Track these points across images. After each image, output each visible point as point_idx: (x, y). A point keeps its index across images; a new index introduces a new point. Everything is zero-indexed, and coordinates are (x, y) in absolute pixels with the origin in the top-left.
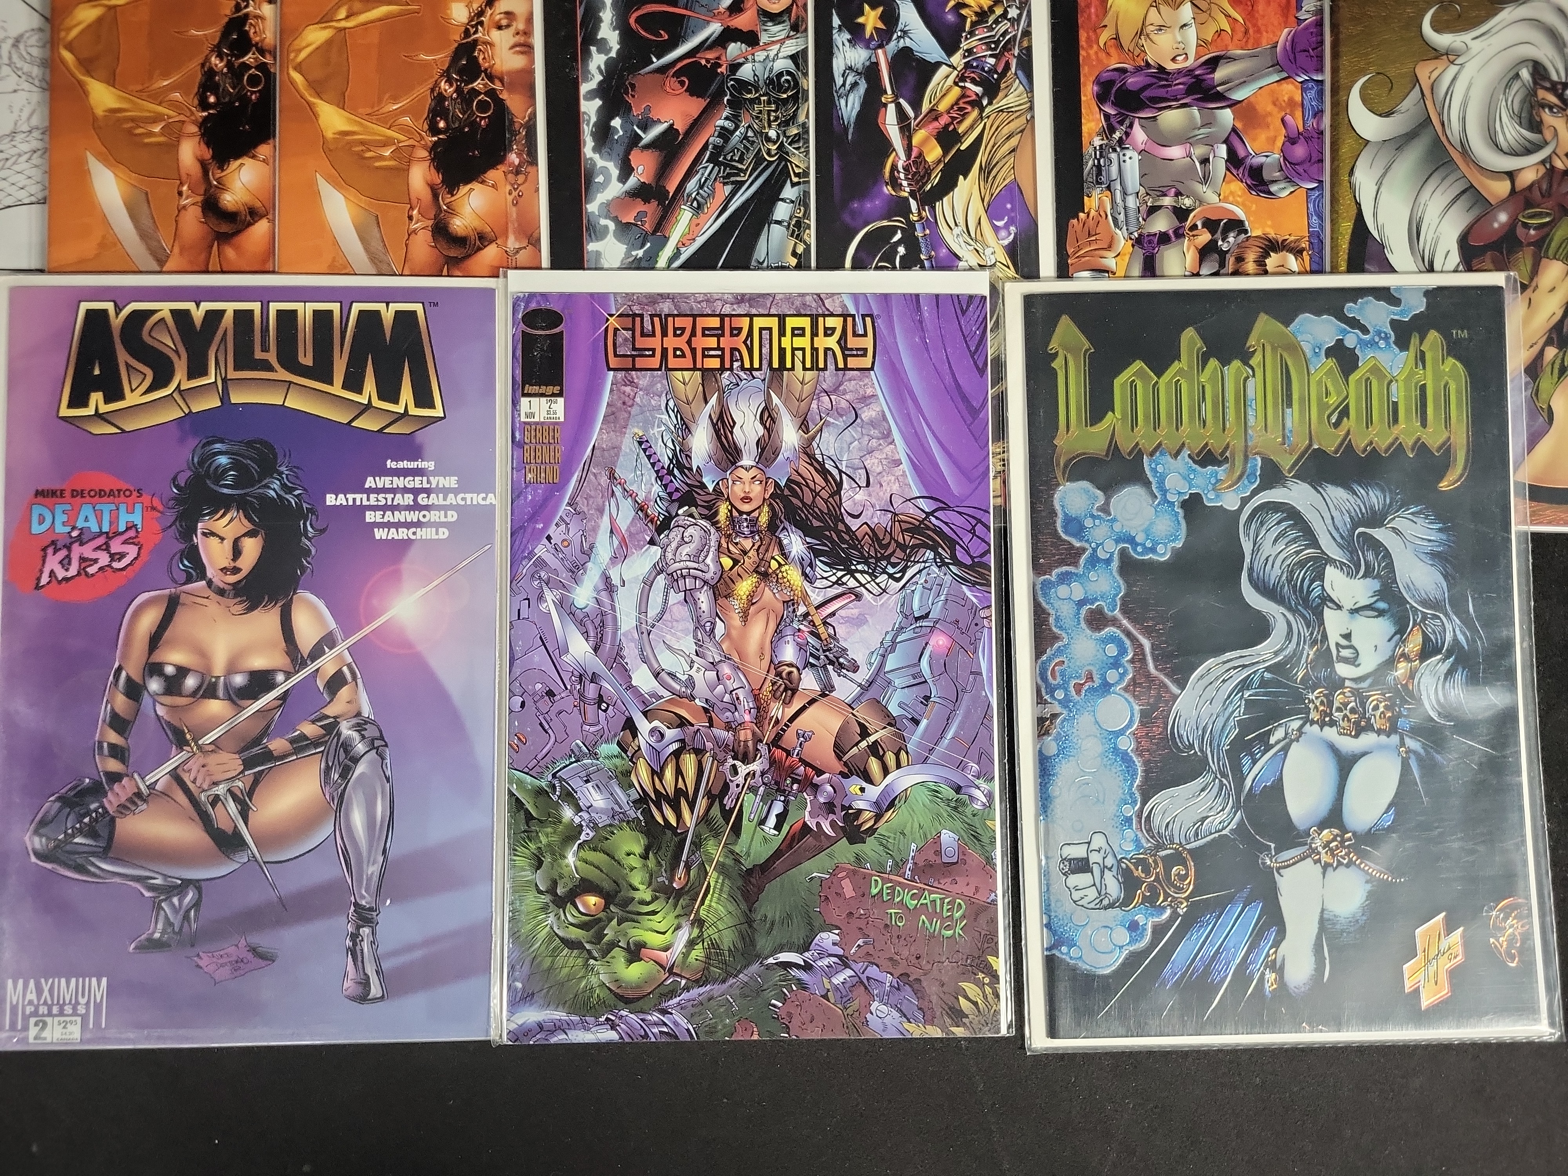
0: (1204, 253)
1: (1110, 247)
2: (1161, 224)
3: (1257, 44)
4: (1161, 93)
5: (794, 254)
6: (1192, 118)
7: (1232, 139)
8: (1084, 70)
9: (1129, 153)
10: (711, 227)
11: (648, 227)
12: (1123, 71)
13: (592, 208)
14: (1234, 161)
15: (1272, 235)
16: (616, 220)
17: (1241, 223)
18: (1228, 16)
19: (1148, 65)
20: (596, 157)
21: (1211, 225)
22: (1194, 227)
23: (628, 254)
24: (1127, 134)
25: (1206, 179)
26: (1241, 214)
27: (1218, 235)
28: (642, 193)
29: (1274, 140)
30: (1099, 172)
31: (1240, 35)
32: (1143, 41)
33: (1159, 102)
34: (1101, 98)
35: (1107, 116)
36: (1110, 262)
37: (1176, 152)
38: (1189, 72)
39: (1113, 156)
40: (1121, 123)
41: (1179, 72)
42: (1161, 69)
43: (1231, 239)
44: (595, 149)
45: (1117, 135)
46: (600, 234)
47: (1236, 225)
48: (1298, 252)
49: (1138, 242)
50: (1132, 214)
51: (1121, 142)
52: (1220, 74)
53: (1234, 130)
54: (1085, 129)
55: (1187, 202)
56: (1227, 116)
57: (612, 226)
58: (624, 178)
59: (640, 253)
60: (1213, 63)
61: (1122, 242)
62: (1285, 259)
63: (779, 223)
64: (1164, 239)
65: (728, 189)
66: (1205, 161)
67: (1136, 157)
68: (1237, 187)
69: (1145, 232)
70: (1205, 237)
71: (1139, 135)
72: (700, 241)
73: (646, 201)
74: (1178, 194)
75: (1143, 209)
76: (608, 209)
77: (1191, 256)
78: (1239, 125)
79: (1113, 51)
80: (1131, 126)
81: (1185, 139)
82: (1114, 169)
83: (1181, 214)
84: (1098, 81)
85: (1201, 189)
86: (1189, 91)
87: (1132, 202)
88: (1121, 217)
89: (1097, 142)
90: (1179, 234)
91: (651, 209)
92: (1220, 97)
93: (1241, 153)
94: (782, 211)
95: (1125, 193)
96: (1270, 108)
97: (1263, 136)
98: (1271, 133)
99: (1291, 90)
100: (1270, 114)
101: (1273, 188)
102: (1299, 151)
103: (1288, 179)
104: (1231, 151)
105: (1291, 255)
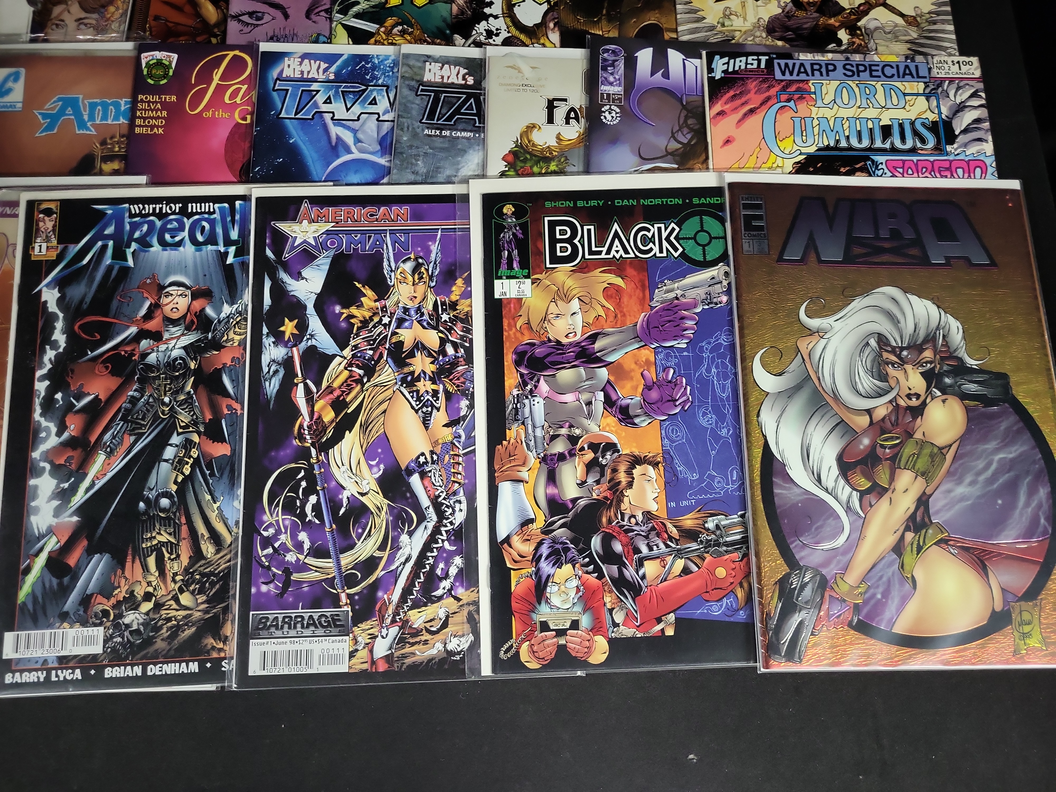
0: (590, 466)
1: (524, 464)
2: (560, 447)
3: (623, 324)
4: (558, 358)
5: (175, 482)
6: (580, 375)
7: (607, 388)
8: (507, 345)
9: (537, 399)
10: (118, 465)
11: (73, 467)
12: (533, 345)
13: (36, 455)
14: (609, 402)
15: (637, 453)
16: (51, 463)
17: (614, 445)
18: (603, 306)
19: (550, 340)
20: (42, 420)
21: (594, 447)
22: (582, 449)
23: (58, 486)
24: (536, 387)
25: (590, 415)
26: (615, 440)
27: (599, 454)
28: (71, 443)
29: (636, 388)
30: (517, 413)
31: (611, 318)
32: (546, 325)
33: (558, 365)
34: (518, 363)
35: (522, 375)
36: (524, 474)
37: (569, 398)
38: (577, 344)
39: (526, 401)
40: (531, 379)
41: (571, 344)
42: (558, 342)
43: (608, 457)
44: (41, 415)
45: (529, 387)
46: (38, 473)
47: (611, 447)
48: (655, 465)
49: (544, 460)
50: (539, 441)
51: (531, 391)
52: (598, 345)
53: (609, 382)
54: (507, 384)
55: (577, 432)
56: (603, 373)
57: (48, 466)
58: (59, 434)
59: (66, 485)
60: (593, 338)
61: (533, 460)
62: (646, 469)
63: (166, 461)
64: (561, 457)
65: (132, 438)
66: (589, 403)
67: (542, 402)
68: (612, 421)
69: (549, 453)
70: (590, 455)
71: (544, 387)
72: (109, 475)
73: (74, 448)
74: (571, 426)
75: (547, 437)
76: (47, 456)
77: (581, 469)
78: (612, 379)
79: (526, 332)
80: (538, 381)
81: (575, 388)
82: (527, 410)
83: (573, 440)
84: (515, 352)
85: (586, 422)
86: (577, 358)
87: (539, 433)
88: (532, 443)
89: (515, 392)
90: (572, 454)
91: (76, 454)
92: (599, 360)
93: (614, 397)
94: (169, 453)
95: (534, 427)
96: (633, 366)
97: (628, 385)
98: (634, 383)
99: (647, 354)
100: (633, 370)
101: (637, 421)
102: (654, 395)
103: (646, 414)
104: (607, 396)
105: (650, 468)
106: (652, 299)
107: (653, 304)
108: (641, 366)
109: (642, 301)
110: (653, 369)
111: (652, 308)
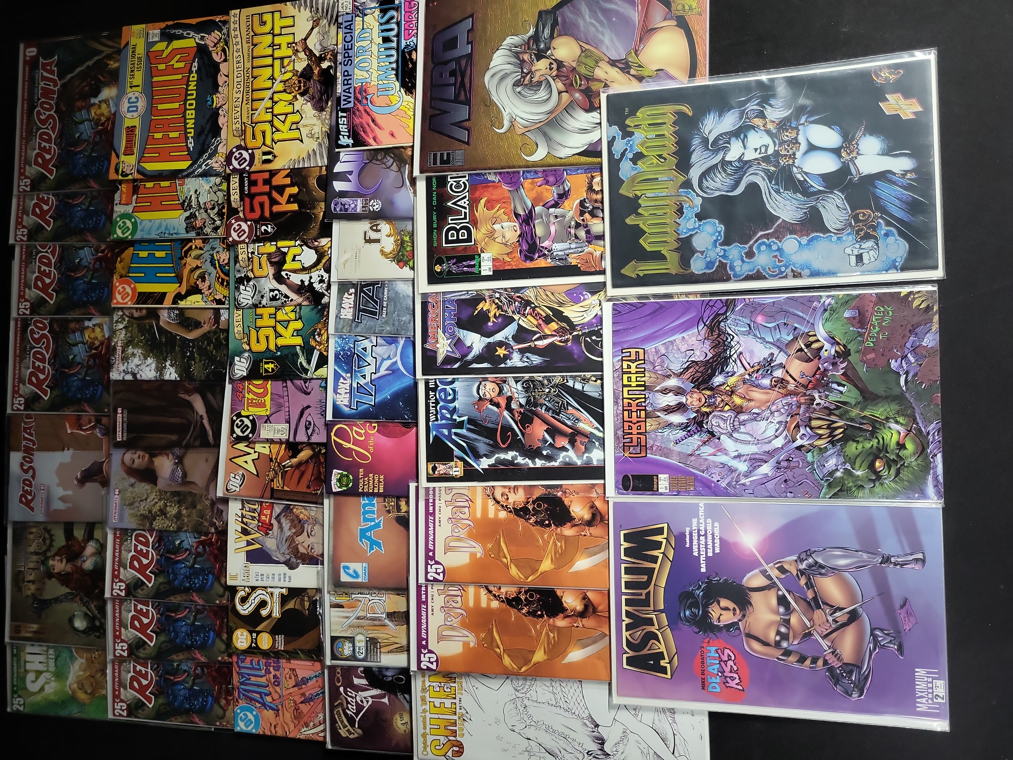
0: (593, 215)
1: (592, 254)
2: (582, 233)
3: (509, 198)
4: (529, 235)
5: (596, 381)
6: (539, 223)
7: (547, 206)
8: (521, 267)
9: (553, 248)
10: (585, 415)
11: (586, 440)
12: (521, 251)
13: (579, 463)
14: (556, 205)
15: (586, 188)
16: (584, 453)
17: (581, 201)
18: (498, 210)
19: (518, 241)
20: (559, 461)
21: (582, 213)
22: (583, 220)
24: (546, 248)
25: (563, 216)
26: (578, 201)
27: (586, 210)
28: (572, 442)
29: (547, 189)
30: (562, 259)
31: (505, 205)
32: (508, 244)
33: (533, 236)
34: (532, 259)
35: (539, 257)
36: (598, 254)
37: (553, 229)
38: (521, 225)
39: (555, 254)
40: (541, 251)
41: (520, 228)
42: (520, 236)
43: (588, 205)
44: (556, 461)
45: (546, 252)
46: (590, 460)
47: (582, 203)
48: (593, 177)
49: (589, 242)
50: (578, 245)
51: (549, 251)
52: (521, 213)
53: (543, 206)
54: (544, 265)
55: (573, 223)
56: (538, 209)
58: (567, 450)
59: (597, 443)
60: (517, 215)
61: (590, 249)
62: (595, 183)
63: (583, 388)
64: (588, 232)
65: (570, 408)
66: (556, 217)
67: (555, 245)
68: (567, 203)
69: (585, 240)
70: (587, 216)
71: (546, 244)
72: (591, 419)
73: (576, 441)
74: (570, 227)
75: (576, 241)
76: (580, 456)
77: (595, 221)
78: (542, 204)
79: (513, 255)
80: (543, 247)
81: (547, 226)
82: (560, 253)
83: (578, 225)
84: (525, 261)
85: (567, 218)
86: (529, 225)
87: (573, 246)
88: (580, 250)
89: (549, 260)
90: (586, 226)
91: (579, 439)
92: (530, 212)
93: (553, 202)
94: (578, 386)
95: (570, 249)
96: (534, 192)
97: (546, 194)
98: (544, 191)
99: (527, 184)
100: (537, 192)
101: (567, 189)
102: (551, 179)
103: (563, 183)
104: (552, 207)
105: (594, 180)
106: (494, 182)
107: (497, 180)
108: (535, 187)
109: (495, 187)
110: (536, 180)
111: (499, 181)
